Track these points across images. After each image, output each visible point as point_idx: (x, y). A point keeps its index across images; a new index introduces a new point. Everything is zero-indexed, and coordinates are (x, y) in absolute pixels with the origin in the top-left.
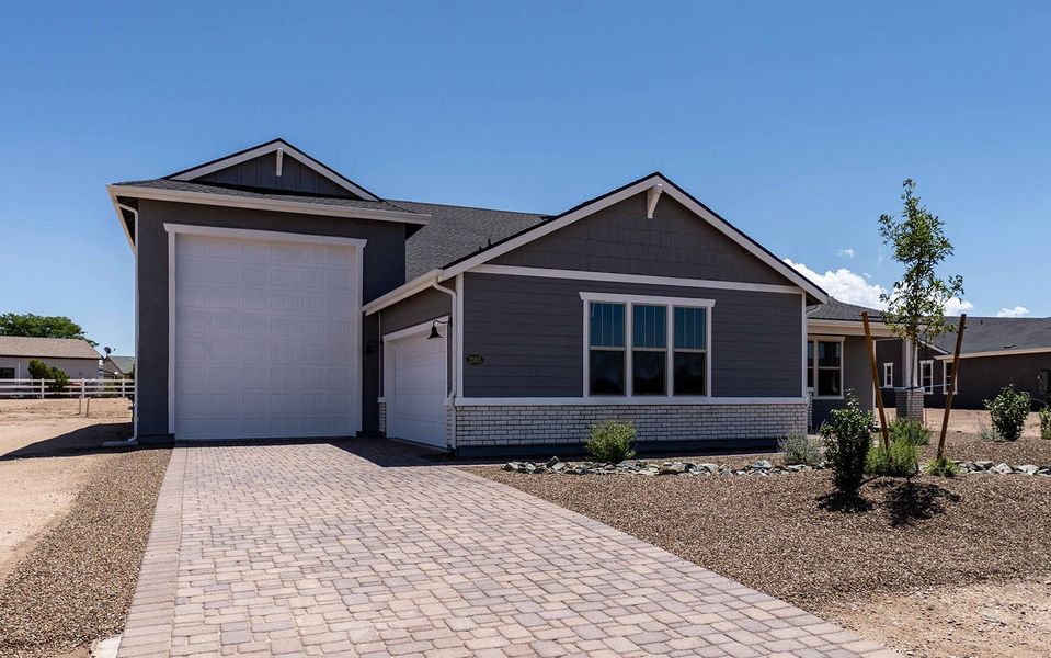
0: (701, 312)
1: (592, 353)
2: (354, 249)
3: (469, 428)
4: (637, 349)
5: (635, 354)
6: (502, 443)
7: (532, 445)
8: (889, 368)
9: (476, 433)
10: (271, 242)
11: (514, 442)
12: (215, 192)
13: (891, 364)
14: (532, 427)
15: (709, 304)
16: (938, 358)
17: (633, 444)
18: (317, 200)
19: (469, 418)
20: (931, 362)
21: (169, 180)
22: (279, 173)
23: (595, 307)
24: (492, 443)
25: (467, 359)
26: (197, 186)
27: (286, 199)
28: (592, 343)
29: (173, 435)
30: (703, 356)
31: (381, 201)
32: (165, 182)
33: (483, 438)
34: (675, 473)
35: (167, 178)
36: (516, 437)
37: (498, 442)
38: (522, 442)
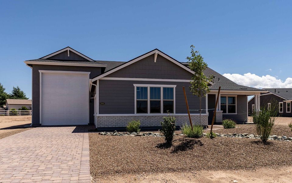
0: (172, 89)
1: (137, 101)
2: (87, 74)
3: (101, 122)
4: (151, 100)
5: (151, 101)
6: (110, 126)
7: (119, 127)
8: (269, 105)
9: (103, 124)
10: (65, 74)
11: (114, 126)
12: (51, 62)
13: (270, 103)
14: (119, 122)
15: (174, 86)
16: (284, 101)
17: (140, 127)
18: (77, 62)
19: (101, 120)
20: (282, 103)
21: (41, 59)
22: (69, 56)
23: (138, 88)
24: (107, 127)
25: (100, 103)
26: (47, 60)
27: (69, 62)
28: (137, 98)
29: (41, 124)
30: (173, 101)
31: (95, 61)
32: (39, 60)
33: (105, 125)
34: (140, 136)
35: (40, 59)
36: (114, 125)
37: (109, 126)
38: (116, 126)
